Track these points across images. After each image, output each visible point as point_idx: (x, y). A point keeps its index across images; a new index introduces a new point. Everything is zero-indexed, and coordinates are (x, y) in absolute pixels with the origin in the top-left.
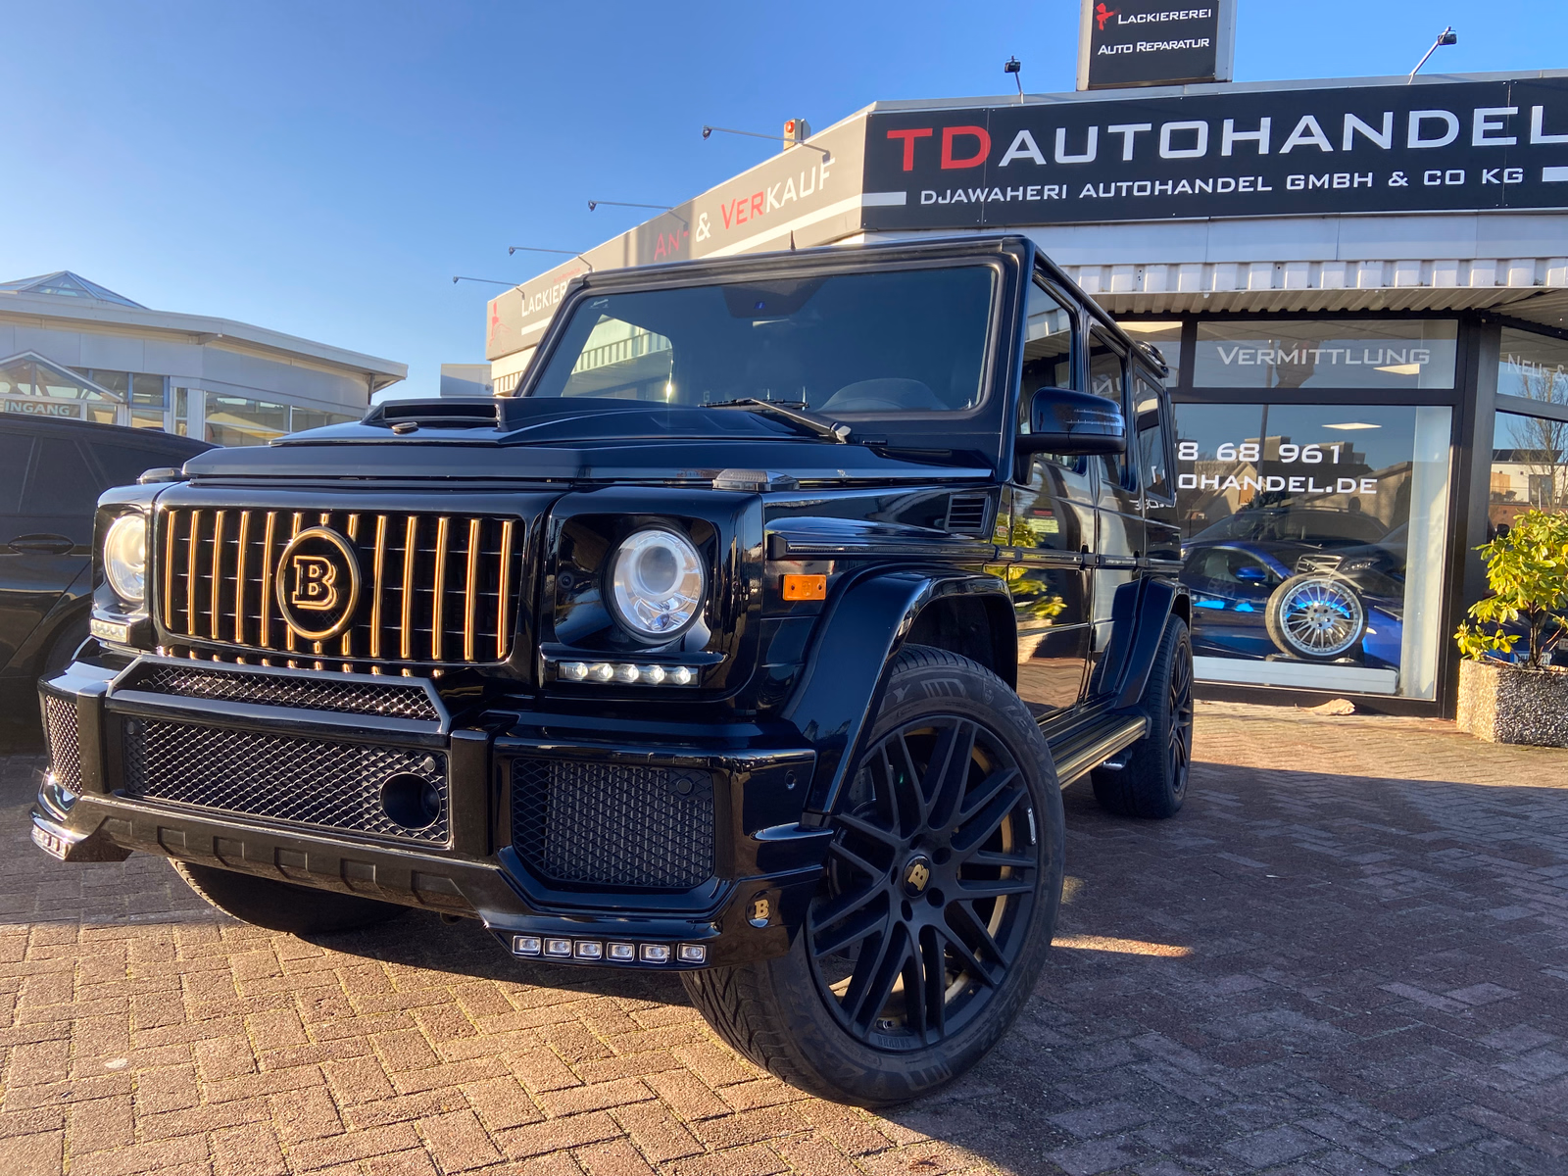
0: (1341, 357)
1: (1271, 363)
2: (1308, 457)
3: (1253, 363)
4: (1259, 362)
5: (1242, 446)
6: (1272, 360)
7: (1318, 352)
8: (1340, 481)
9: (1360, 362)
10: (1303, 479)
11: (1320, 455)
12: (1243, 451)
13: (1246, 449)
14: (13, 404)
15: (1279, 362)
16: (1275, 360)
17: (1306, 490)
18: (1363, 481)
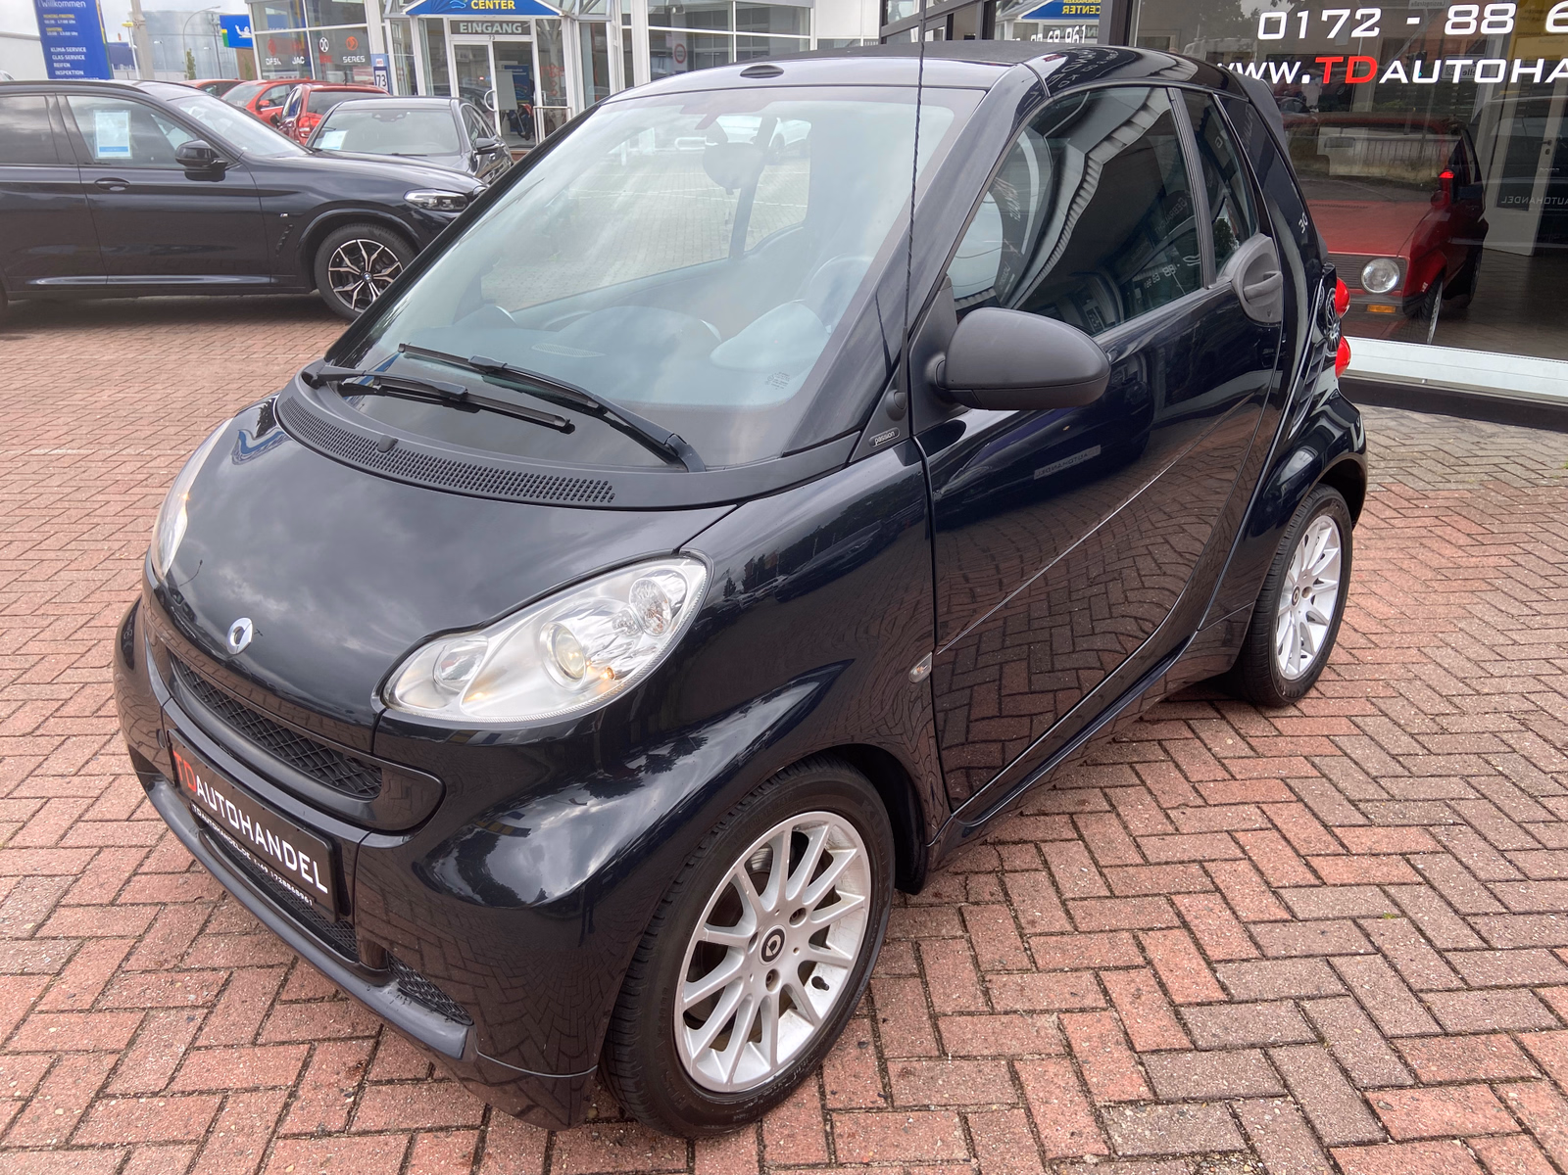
14: (475, 25)
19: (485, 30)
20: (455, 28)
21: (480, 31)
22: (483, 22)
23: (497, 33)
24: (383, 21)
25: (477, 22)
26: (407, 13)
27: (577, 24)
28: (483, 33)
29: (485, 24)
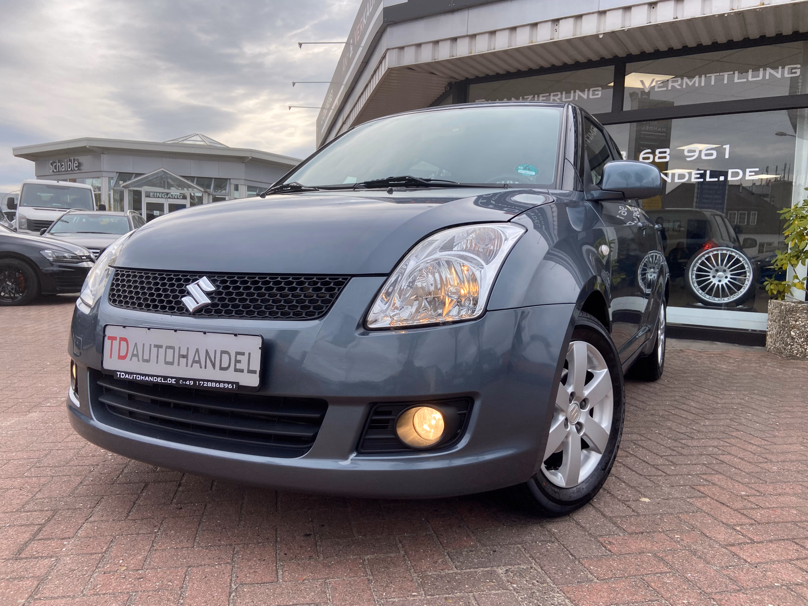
0: (731, 79)
1: (678, 87)
2: (706, 155)
3: (665, 89)
4: (670, 88)
5: (658, 151)
6: (678, 85)
7: (713, 76)
8: (730, 171)
9: (745, 80)
10: (702, 172)
11: (715, 153)
12: (658, 155)
13: (660, 153)
14: (158, 194)
15: (684, 87)
16: (681, 85)
17: (705, 179)
18: (748, 170)
19: (163, 197)
20: (148, 196)
21: (160, 196)
22: (163, 193)
23: (169, 198)
24: (109, 191)
25: (159, 193)
26: (123, 187)
27: (211, 196)
28: (162, 197)
29: (164, 194)
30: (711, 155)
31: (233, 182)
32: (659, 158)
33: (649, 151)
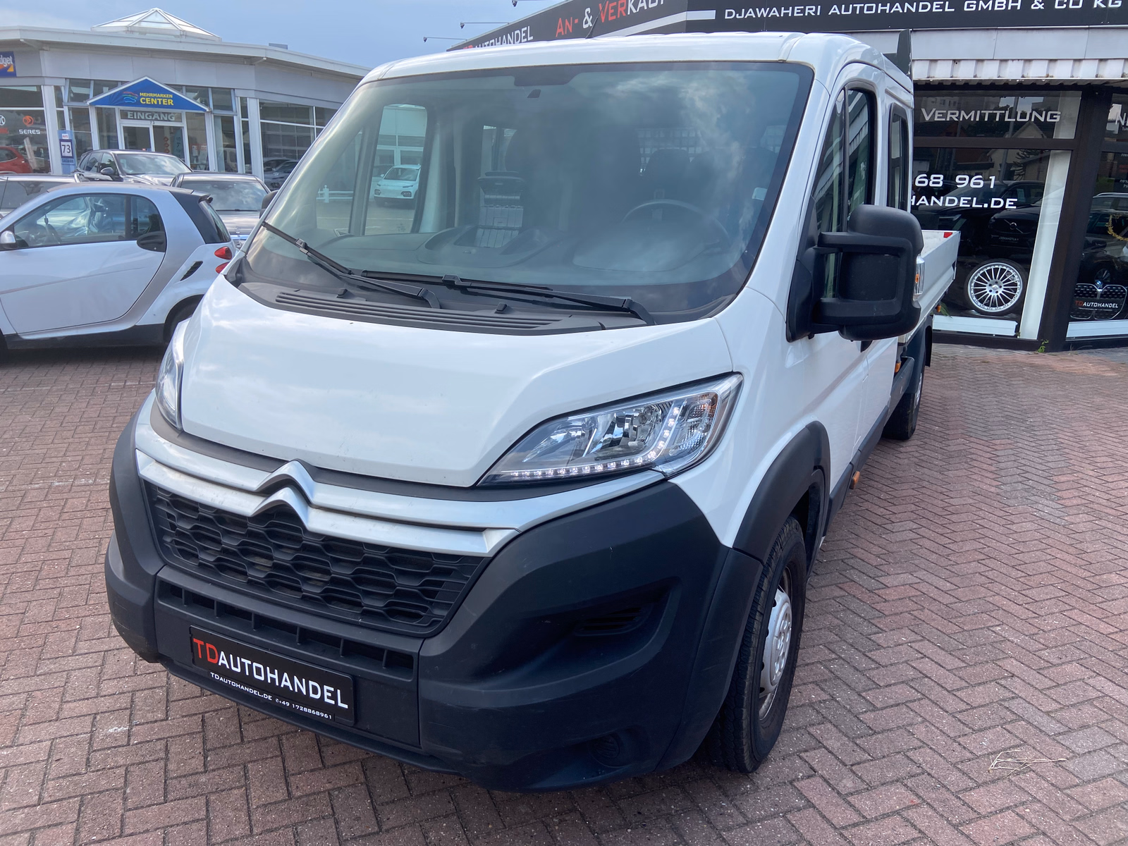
0: (1002, 117)
2: (974, 184)
5: (933, 176)
7: (987, 112)
8: (993, 200)
9: (1014, 120)
10: (970, 198)
11: (982, 183)
12: (932, 180)
13: (934, 178)
14: (139, 114)
15: (961, 120)
16: (958, 118)
17: (971, 206)
18: (1008, 200)
19: (147, 118)
20: (124, 115)
21: (143, 118)
22: (145, 112)
23: (156, 120)
24: (60, 107)
25: (141, 112)
29: (147, 114)
30: (979, 184)
31: (239, 94)
32: (934, 183)
33: (925, 175)
